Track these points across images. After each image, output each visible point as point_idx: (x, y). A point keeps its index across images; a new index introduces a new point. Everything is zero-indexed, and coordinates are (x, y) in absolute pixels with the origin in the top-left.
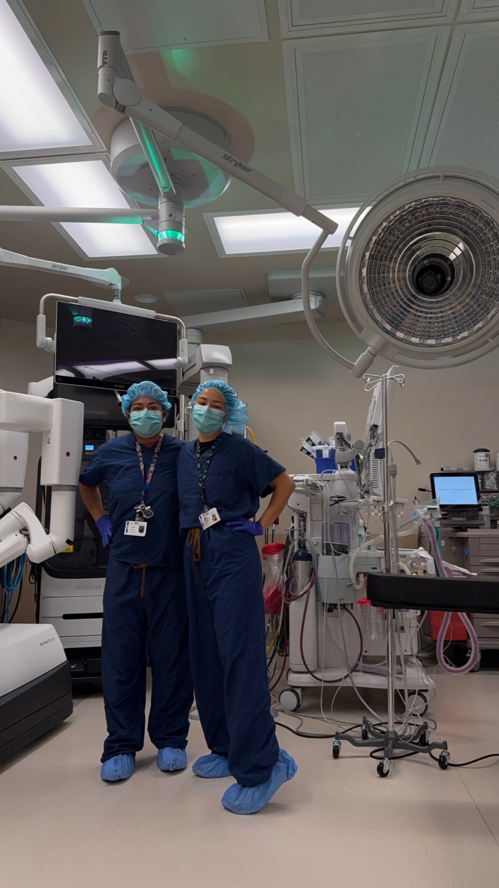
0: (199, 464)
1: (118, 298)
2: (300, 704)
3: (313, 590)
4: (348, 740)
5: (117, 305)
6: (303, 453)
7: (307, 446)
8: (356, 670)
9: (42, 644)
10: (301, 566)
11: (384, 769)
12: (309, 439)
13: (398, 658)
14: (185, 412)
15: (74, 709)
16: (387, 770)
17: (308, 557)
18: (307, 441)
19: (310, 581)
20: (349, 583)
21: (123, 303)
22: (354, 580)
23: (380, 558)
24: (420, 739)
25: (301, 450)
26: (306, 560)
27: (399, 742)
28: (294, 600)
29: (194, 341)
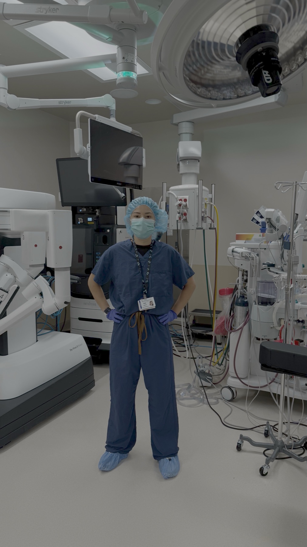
0: (138, 263)
1: (113, 117)
2: (235, 397)
3: (246, 327)
4: (248, 441)
5: (112, 122)
6: (254, 223)
7: (257, 217)
8: (274, 381)
9: (71, 350)
10: (240, 310)
11: (264, 472)
12: (258, 212)
13: (286, 398)
14: (167, 195)
15: (96, 383)
16: (266, 472)
17: (246, 304)
18: (257, 213)
19: (244, 321)
20: (272, 326)
21: (117, 120)
22: (276, 324)
23: (297, 310)
24: (304, 445)
25: (252, 220)
26: (243, 306)
27: (284, 448)
28: (234, 331)
29: (187, 132)
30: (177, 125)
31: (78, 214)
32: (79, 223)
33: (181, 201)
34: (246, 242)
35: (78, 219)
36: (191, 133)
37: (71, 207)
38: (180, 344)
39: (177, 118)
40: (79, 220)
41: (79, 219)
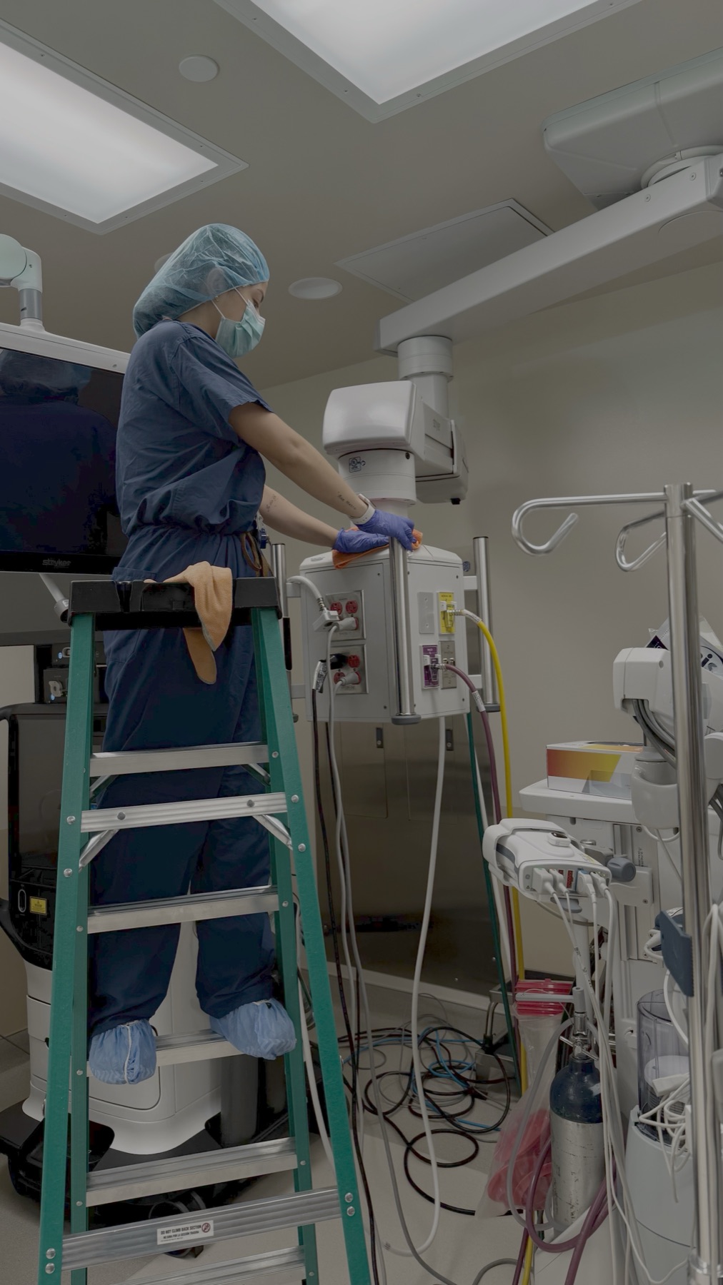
1: (31, 316)
17: (593, 1111)
21: (54, 329)
26: (582, 1120)
29: (426, 369)
30: (393, 352)
31: (51, 666)
32: (53, 698)
33: (335, 613)
34: (591, 788)
35: (49, 686)
36: (441, 373)
37: (31, 648)
38: (450, 1118)
39: (390, 330)
40: (52, 690)
41: (52, 684)
